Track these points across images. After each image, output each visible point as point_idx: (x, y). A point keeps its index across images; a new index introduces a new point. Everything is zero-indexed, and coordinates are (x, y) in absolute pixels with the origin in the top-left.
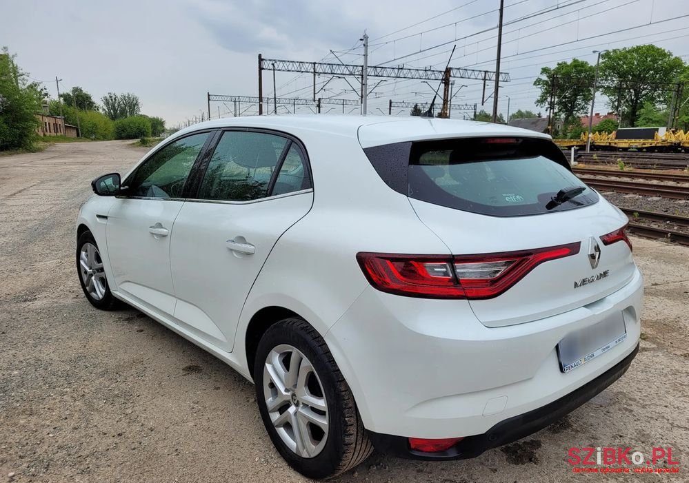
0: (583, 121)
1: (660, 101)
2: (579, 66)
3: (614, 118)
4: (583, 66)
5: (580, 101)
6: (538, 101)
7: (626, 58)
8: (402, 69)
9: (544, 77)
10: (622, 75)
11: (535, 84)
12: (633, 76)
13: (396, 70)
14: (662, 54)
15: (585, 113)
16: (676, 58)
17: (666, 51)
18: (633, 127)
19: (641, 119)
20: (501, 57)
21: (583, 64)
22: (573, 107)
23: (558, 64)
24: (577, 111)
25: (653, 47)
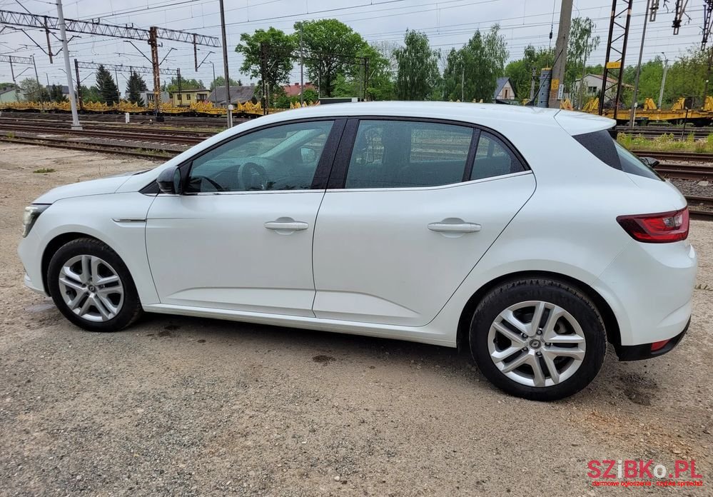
0: (287, 90)
1: (348, 73)
2: (275, 35)
3: (313, 88)
4: (280, 36)
5: (280, 71)
6: (242, 69)
7: (315, 30)
8: (97, 24)
9: (244, 44)
10: (314, 47)
11: (236, 51)
12: (324, 48)
13: (91, 25)
14: (344, 29)
15: (287, 82)
16: (356, 34)
17: (348, 26)
18: (329, 97)
19: (336, 89)
20: (226, 23)
21: (280, 33)
22: (275, 75)
23: (256, 31)
24: (280, 80)
25: (337, 21)
